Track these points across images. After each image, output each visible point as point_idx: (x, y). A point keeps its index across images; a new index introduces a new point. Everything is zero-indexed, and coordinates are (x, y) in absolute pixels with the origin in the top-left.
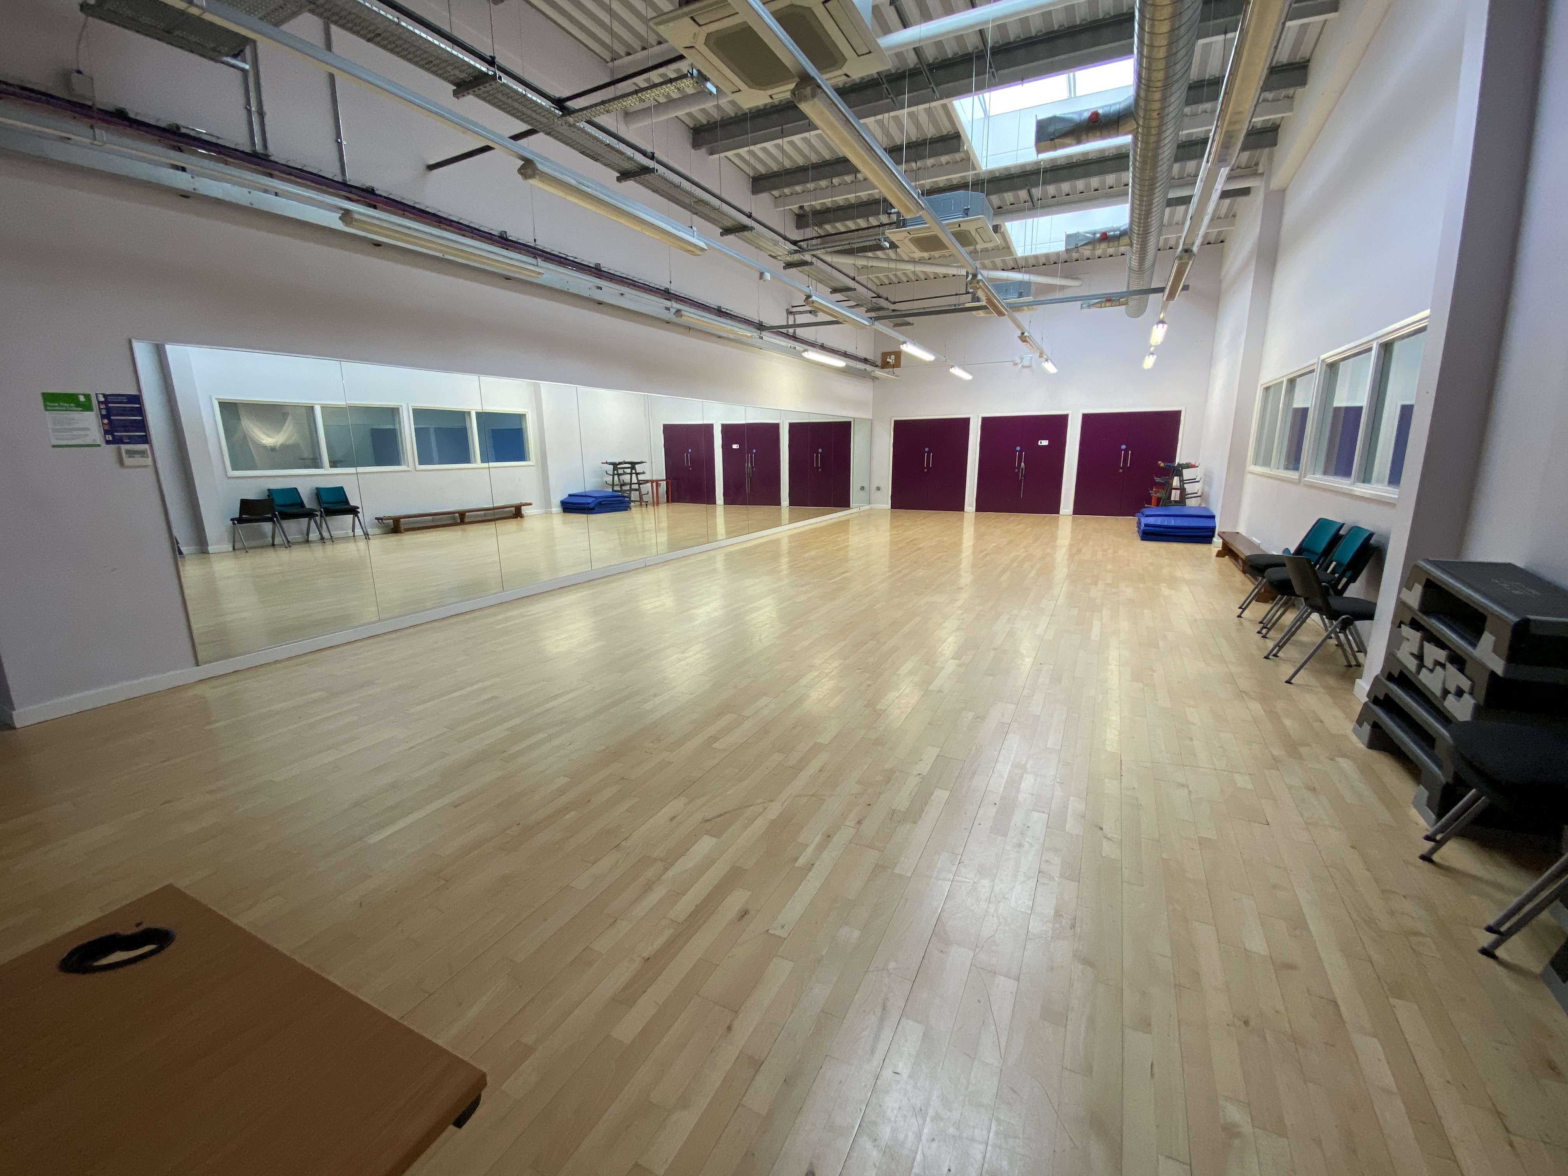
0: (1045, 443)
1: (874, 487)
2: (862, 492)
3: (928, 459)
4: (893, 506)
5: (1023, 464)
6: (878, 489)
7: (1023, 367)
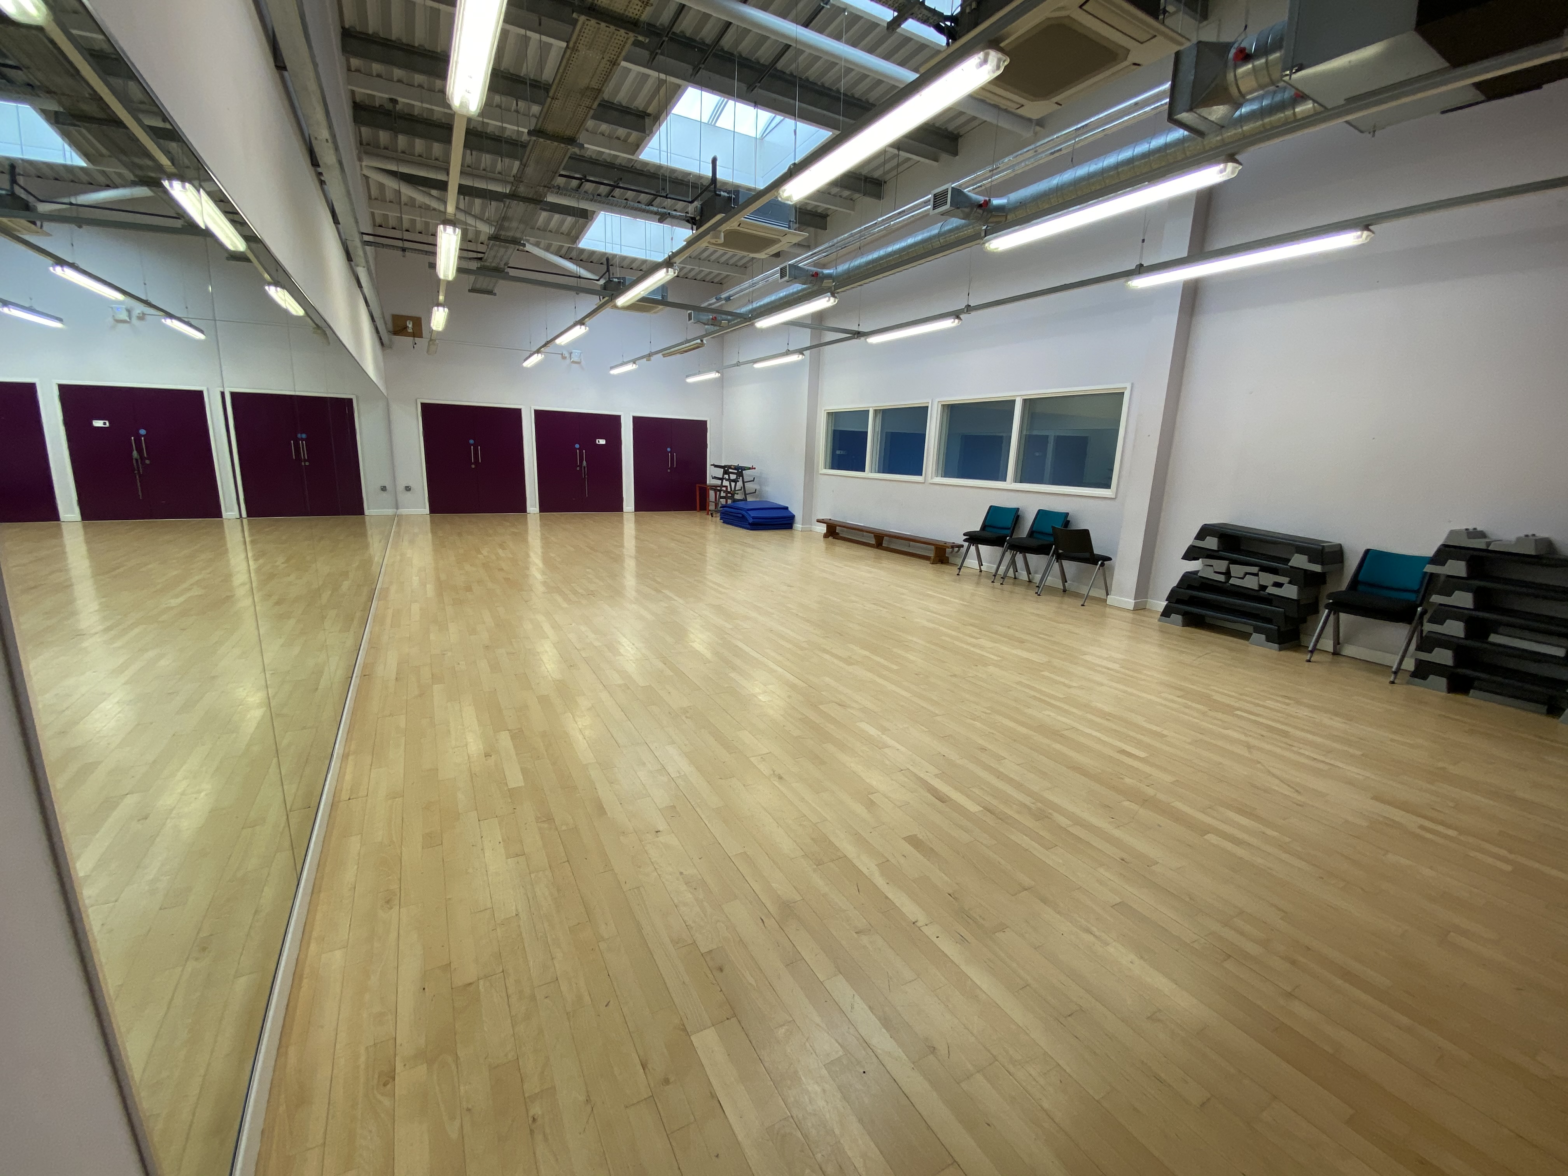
0: (602, 442)
1: (401, 486)
2: (384, 494)
3: (476, 453)
4: (433, 510)
5: (584, 462)
6: (408, 489)
7: (573, 362)
